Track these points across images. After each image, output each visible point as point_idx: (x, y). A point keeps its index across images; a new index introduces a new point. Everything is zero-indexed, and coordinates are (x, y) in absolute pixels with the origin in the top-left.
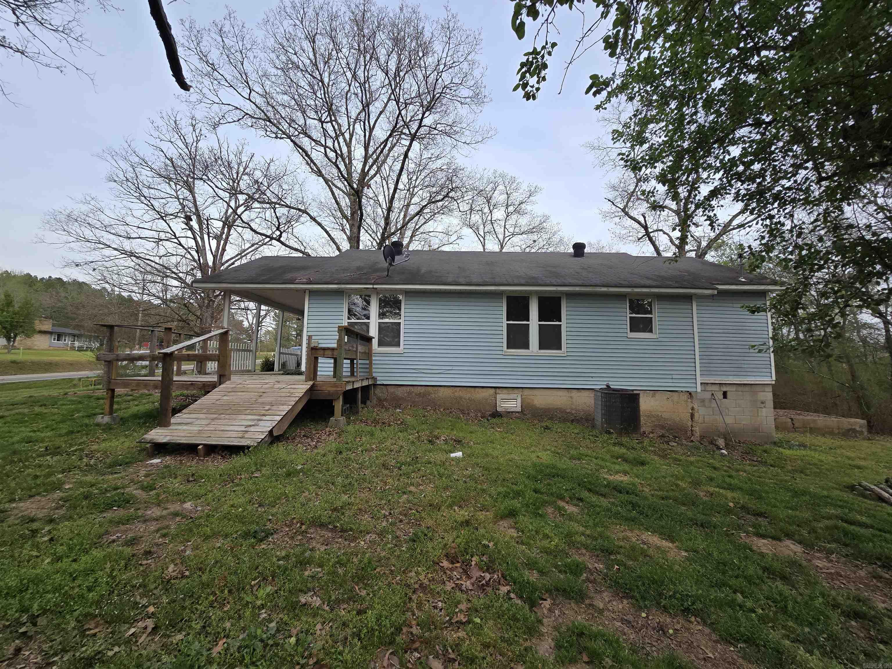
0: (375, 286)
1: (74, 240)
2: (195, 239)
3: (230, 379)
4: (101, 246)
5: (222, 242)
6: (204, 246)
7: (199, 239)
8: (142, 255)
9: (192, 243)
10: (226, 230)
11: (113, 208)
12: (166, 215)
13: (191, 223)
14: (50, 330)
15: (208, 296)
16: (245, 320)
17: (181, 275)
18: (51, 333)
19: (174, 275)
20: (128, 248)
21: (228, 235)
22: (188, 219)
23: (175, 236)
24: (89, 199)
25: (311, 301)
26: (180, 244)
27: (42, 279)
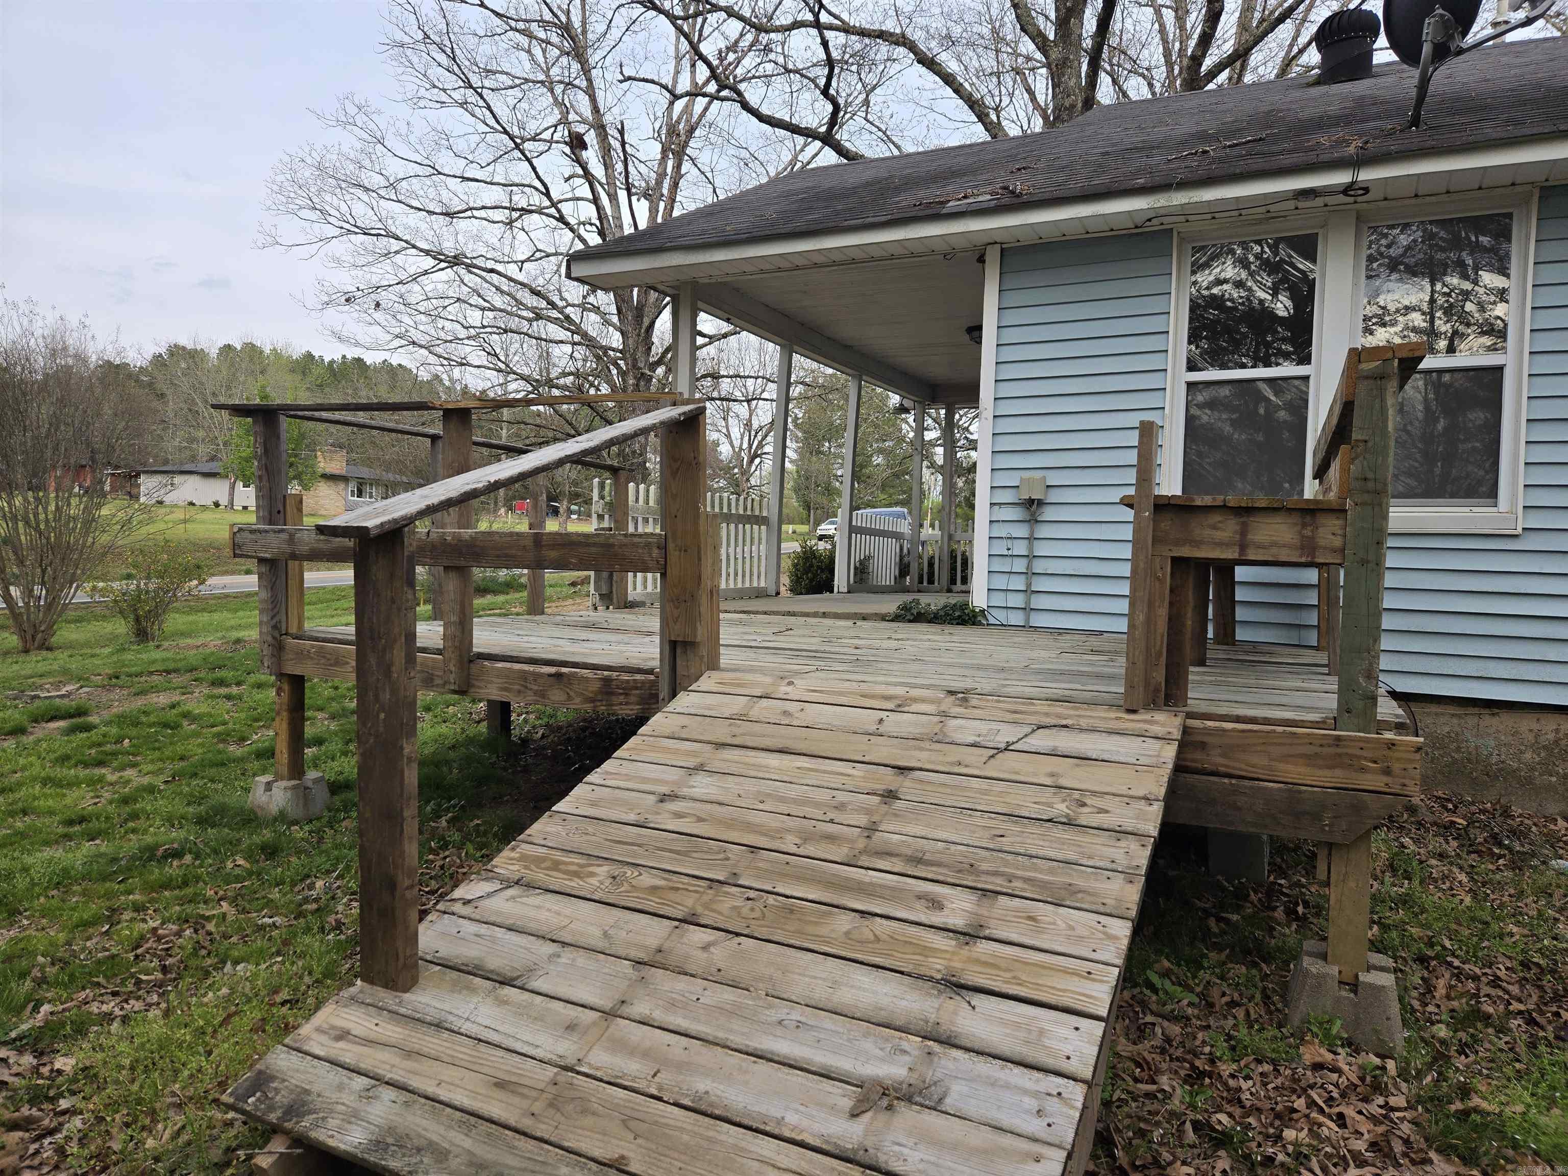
0: (1366, 175)
1: (337, 232)
2: (596, 201)
3: (714, 665)
4: (395, 245)
5: (662, 205)
6: (618, 218)
7: (605, 200)
8: (479, 262)
9: (589, 211)
10: (670, 164)
11: (404, 130)
12: (524, 140)
13: (584, 154)
14: (344, 473)
15: (635, 366)
16: (723, 439)
17: (569, 310)
18: (344, 479)
19: (555, 314)
20: (449, 248)
21: (678, 176)
22: (577, 143)
23: (547, 194)
24: (352, 110)
25: (1013, 299)
26: (561, 219)
27: (332, 362)
